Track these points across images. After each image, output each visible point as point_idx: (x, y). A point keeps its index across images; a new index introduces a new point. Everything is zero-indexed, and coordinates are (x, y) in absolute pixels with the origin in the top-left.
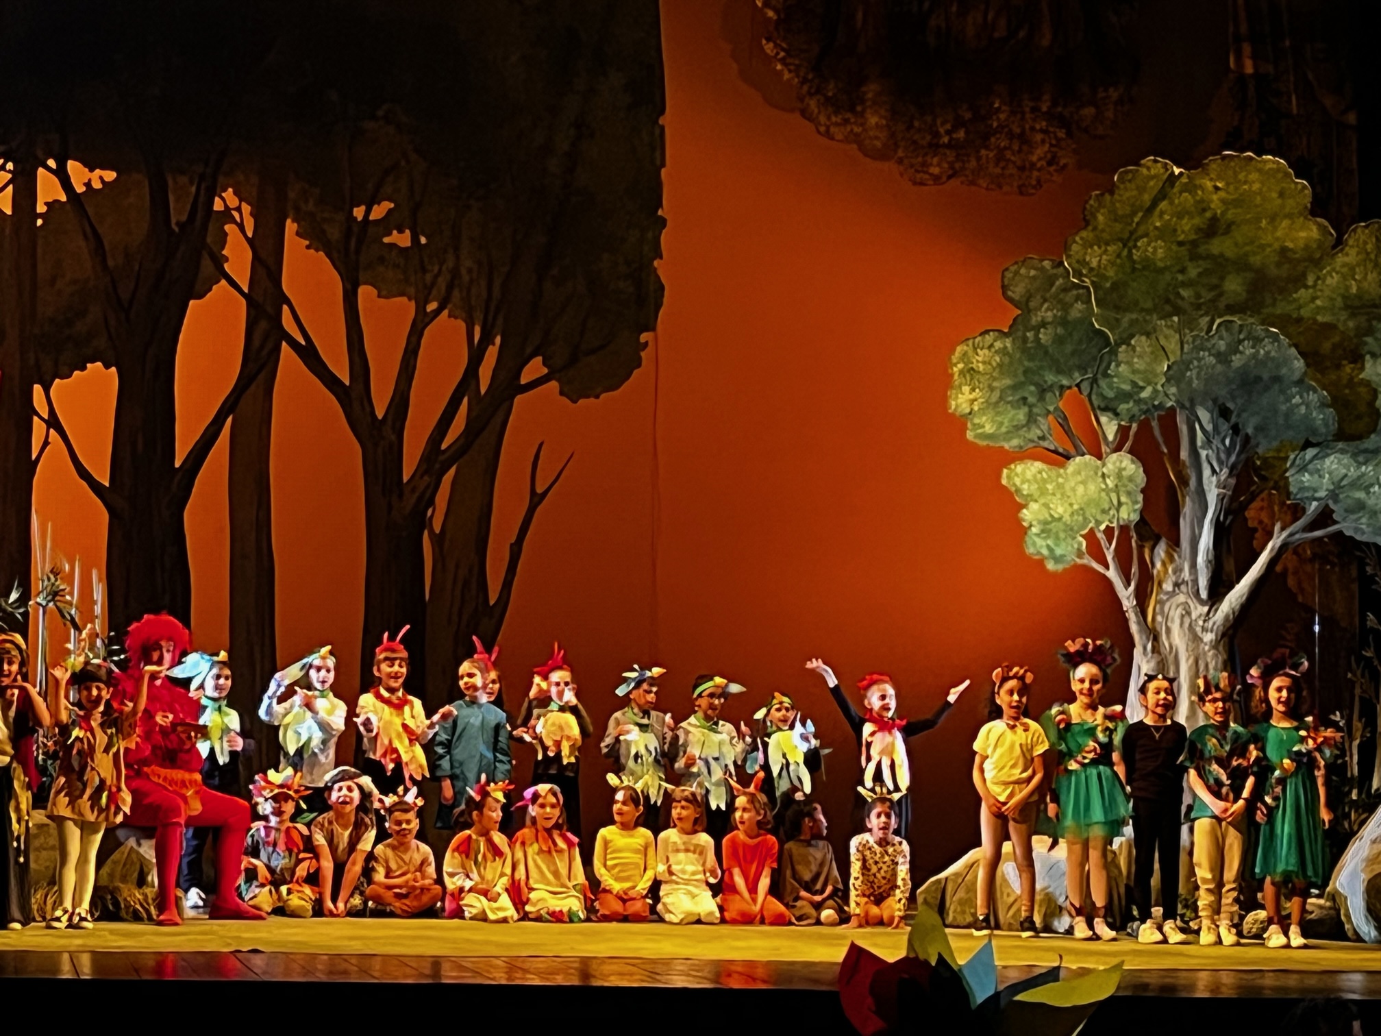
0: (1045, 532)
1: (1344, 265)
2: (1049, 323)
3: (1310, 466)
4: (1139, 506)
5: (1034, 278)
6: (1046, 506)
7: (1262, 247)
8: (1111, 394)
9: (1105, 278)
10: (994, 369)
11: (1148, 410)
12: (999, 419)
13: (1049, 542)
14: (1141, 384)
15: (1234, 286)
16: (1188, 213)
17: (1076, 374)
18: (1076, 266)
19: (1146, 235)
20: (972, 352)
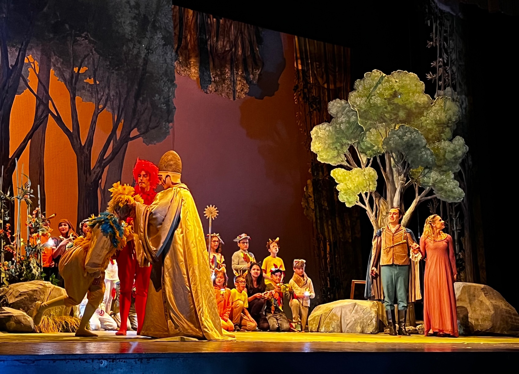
0: (346, 193)
1: (435, 110)
2: (344, 122)
3: (426, 175)
4: (376, 186)
5: (339, 107)
6: (346, 184)
7: (410, 102)
8: (364, 148)
9: (361, 108)
10: (326, 137)
11: (376, 154)
12: (328, 154)
13: (347, 197)
14: (374, 145)
15: (402, 114)
16: (388, 89)
17: (353, 140)
18: (352, 104)
19: (375, 95)
20: (319, 131)
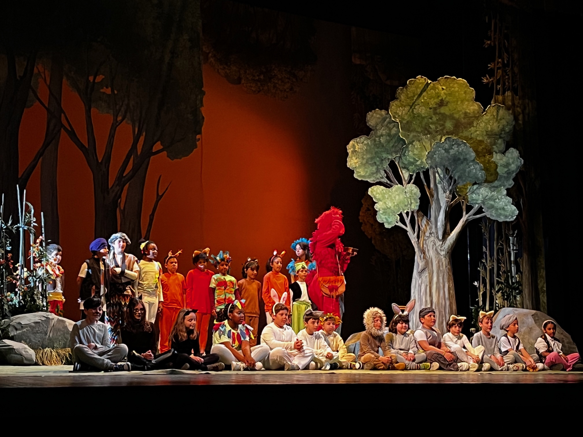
0: (385, 213)
1: (487, 119)
2: (384, 135)
3: (475, 192)
4: (418, 204)
5: (379, 118)
6: (385, 203)
7: (459, 111)
8: (406, 163)
9: (403, 119)
10: (364, 151)
11: (419, 168)
12: (366, 170)
13: (386, 217)
14: (417, 159)
15: (449, 125)
16: (433, 97)
17: (394, 155)
18: (394, 114)
19: (419, 104)
20: (356, 145)
